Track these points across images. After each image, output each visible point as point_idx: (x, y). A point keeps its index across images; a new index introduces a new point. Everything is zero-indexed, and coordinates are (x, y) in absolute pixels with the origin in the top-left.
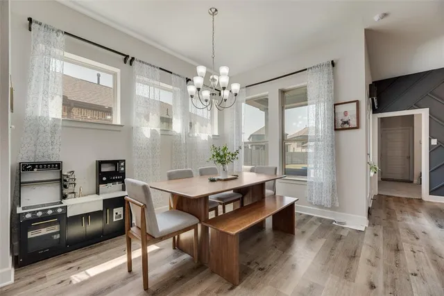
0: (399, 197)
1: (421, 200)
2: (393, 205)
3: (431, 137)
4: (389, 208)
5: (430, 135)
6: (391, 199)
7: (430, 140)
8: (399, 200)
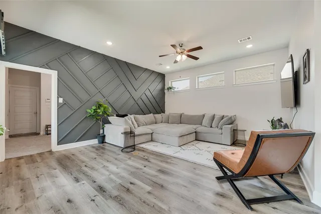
0: (31, 156)
1: (51, 152)
2: (26, 171)
3: (59, 96)
4: (23, 179)
5: (58, 94)
6: (22, 161)
7: (58, 98)
8: (31, 159)
